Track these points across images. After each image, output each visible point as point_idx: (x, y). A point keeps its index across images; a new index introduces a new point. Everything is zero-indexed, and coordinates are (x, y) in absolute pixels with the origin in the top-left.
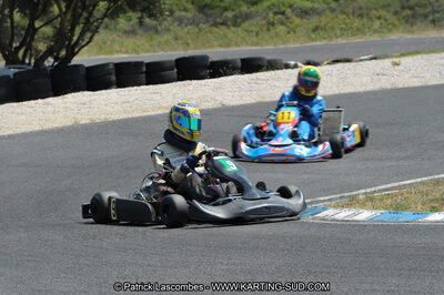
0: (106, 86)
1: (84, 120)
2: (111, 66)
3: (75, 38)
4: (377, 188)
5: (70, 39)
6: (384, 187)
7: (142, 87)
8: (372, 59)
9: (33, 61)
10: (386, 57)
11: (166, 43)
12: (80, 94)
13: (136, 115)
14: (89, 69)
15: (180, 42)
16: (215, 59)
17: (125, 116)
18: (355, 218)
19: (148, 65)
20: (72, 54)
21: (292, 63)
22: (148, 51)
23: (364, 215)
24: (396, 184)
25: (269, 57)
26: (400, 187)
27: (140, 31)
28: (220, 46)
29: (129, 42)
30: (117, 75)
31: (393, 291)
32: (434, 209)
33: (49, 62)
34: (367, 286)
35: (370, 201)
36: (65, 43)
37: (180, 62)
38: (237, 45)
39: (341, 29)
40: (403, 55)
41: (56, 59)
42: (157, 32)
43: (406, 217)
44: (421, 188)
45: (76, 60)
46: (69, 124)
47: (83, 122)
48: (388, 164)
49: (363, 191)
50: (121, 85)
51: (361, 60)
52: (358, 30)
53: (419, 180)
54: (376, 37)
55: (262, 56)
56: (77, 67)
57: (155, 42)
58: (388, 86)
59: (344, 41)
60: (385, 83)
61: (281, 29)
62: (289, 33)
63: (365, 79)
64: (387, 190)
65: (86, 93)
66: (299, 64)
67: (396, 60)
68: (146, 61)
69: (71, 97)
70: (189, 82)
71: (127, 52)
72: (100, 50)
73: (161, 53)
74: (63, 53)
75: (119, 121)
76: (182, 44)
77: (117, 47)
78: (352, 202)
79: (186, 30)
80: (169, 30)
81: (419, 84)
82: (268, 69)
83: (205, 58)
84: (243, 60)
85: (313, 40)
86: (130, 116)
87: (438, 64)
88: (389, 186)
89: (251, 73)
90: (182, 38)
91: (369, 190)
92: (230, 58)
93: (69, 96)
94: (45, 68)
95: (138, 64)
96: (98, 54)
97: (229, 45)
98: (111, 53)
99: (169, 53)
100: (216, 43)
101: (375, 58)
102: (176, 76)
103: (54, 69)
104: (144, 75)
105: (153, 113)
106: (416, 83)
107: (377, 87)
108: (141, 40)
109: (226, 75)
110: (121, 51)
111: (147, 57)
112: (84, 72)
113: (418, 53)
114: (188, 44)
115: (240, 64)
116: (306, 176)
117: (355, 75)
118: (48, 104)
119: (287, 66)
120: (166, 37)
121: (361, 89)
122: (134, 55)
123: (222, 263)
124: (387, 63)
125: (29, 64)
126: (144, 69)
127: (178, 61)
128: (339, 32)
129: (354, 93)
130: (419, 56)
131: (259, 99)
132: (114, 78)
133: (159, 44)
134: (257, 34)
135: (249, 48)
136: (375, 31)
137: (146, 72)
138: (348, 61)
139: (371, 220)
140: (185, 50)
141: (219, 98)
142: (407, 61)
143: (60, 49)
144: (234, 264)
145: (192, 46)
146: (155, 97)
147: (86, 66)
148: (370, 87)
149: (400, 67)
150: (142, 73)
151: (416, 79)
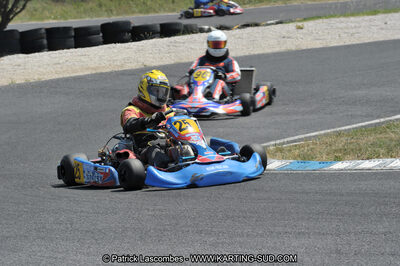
0: (39, 49)
1: (19, 80)
2: (43, 31)
3: (10, 6)
4: (286, 140)
5: (6, 6)
6: (292, 138)
7: (72, 50)
8: (277, 23)
10: (291, 21)
11: (91, 9)
12: (15, 56)
13: (67, 75)
14: (22, 33)
15: (104, 9)
16: (136, 25)
17: (56, 76)
19: (76, 30)
20: (7, 20)
21: (207, 27)
22: (75, 18)
23: (275, 165)
24: (302, 136)
25: (185, 22)
26: (307, 139)
28: (140, 12)
29: (58, 8)
30: (47, 39)
31: (304, 233)
32: (338, 159)
34: (280, 229)
35: (279, 152)
36: (1, 11)
37: (105, 27)
38: (155, 11)
40: (305, 19)
43: (313, 166)
44: (328, 140)
45: (11, 26)
46: (6, 84)
47: (18, 82)
49: (273, 143)
50: (52, 47)
51: (268, 25)
53: (323, 132)
54: (280, 4)
55: (179, 21)
56: (12, 32)
57: (82, 9)
58: (294, 48)
59: (251, 8)
60: (290, 45)
63: (272, 42)
64: (295, 141)
65: (21, 55)
66: (212, 28)
67: (300, 24)
68: (74, 27)
70: (113, 45)
72: (32, 16)
73: (87, 19)
75: (52, 81)
76: (107, 11)
77: (47, 13)
81: (321, 46)
82: (184, 33)
83: (128, 23)
84: (161, 25)
86: (61, 76)
87: (337, 28)
88: (296, 137)
89: (169, 36)
90: (106, 6)
91: (278, 142)
92: (149, 23)
93: (5, 58)
95: (66, 30)
96: (30, 19)
97: (147, 12)
98: (42, 19)
99: (95, 19)
100: (136, 10)
101: (281, 23)
102: (101, 40)
104: (72, 39)
105: (81, 74)
106: (318, 45)
107: (283, 49)
108: (69, 7)
109: (146, 38)
110: (50, 17)
111: (75, 22)
112: (18, 36)
113: (319, 17)
114: (111, 11)
115: (159, 29)
117: (262, 38)
119: (202, 31)
120: (91, 5)
121: (268, 51)
123: (148, 210)
124: (291, 26)
126: (73, 34)
127: (103, 25)
129: (263, 54)
130: (320, 21)
131: (177, 60)
132: (45, 42)
133: (85, 12)
134: (173, 2)
135: (166, 14)
137: (75, 37)
138: (257, 25)
139: (281, 169)
140: (109, 16)
141: (142, 60)
142: (309, 25)
145: (115, 13)
146: (83, 58)
147: (20, 31)
148: (277, 49)
149: (303, 31)
150: (71, 37)
151: (318, 42)
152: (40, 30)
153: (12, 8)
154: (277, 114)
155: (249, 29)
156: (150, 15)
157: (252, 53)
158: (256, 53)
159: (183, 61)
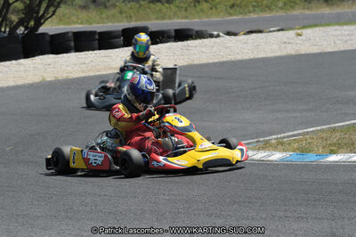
0: (66, 50)
1: (50, 77)
2: (71, 35)
3: (41, 12)
4: (286, 134)
5: (38, 12)
6: (291, 133)
7: (95, 52)
8: (279, 30)
9: (8, 30)
10: (292, 29)
11: (113, 16)
12: (46, 56)
13: (91, 74)
14: (52, 36)
15: (124, 15)
16: (154, 30)
17: (82, 75)
18: (270, 159)
20: (38, 24)
21: (215, 33)
22: (98, 23)
23: (277, 156)
24: (300, 131)
25: (196, 28)
26: (304, 134)
27: (92, 6)
28: (157, 19)
29: (83, 14)
30: (74, 42)
31: (302, 218)
32: (332, 152)
33: (21, 30)
35: (280, 145)
36: (33, 15)
37: (126, 32)
38: (170, 18)
39: (253, 6)
40: (304, 27)
41: (26, 28)
42: (106, 7)
43: (311, 158)
44: (324, 135)
45: (42, 30)
46: (37, 80)
47: (49, 79)
48: (295, 115)
49: (275, 136)
50: (78, 49)
51: (271, 32)
52: (267, 7)
53: (319, 128)
54: (281, 13)
55: (191, 27)
56: (44, 34)
57: (104, 16)
58: (294, 53)
59: (256, 16)
60: (291, 50)
61: (205, 6)
62: (211, 9)
63: (274, 47)
64: (294, 136)
65: (51, 56)
66: (221, 34)
67: (299, 31)
68: (98, 31)
69: (39, 60)
72: (61, 21)
73: (110, 24)
74: (32, 23)
75: (78, 79)
76: (126, 17)
77: (74, 19)
78: (266, 146)
79: (129, 5)
80: (116, 6)
81: (319, 51)
82: (196, 38)
83: (146, 28)
84: (176, 31)
85: (231, 15)
86: (87, 75)
87: (333, 35)
88: (295, 132)
89: (183, 41)
90: (126, 12)
91: (279, 136)
92: (165, 29)
93: (37, 58)
94: (18, 35)
95: (92, 33)
96: (58, 24)
97: (163, 18)
98: (69, 24)
99: (116, 24)
100: (153, 17)
101: (282, 30)
102: (122, 43)
103: (25, 36)
104: (97, 42)
105: (104, 73)
106: (315, 50)
107: (283, 53)
108: (93, 13)
109: (162, 43)
110: (76, 22)
111: (99, 27)
112: (48, 39)
113: (316, 25)
114: (131, 17)
115: (173, 34)
116: (228, 125)
117: (266, 43)
118: (21, 64)
119: (211, 36)
120: (113, 11)
121: (270, 55)
122: (87, 26)
124: (291, 33)
125: (5, 32)
126: (97, 37)
128: (251, 9)
129: (266, 58)
130: (317, 29)
131: (190, 62)
132: (72, 44)
133: (108, 17)
134: (186, 10)
135: (180, 21)
136: (281, 8)
137: (99, 40)
138: (261, 32)
139: (282, 160)
140: (129, 22)
142: (307, 32)
143: (30, 21)
144: (174, 195)
145: (134, 19)
146: (105, 59)
147: (51, 33)
148: (278, 54)
149: (303, 37)
150: (95, 40)
151: (315, 47)
152: (68, 33)
153: (44, 12)
154: (278, 111)
155: (254, 35)
156: (165, 21)
157: (256, 56)
158: (260, 56)
159: (195, 63)
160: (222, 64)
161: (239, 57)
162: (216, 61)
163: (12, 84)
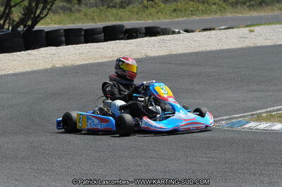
2: (62, 31)
5: (35, 13)
9: (10, 28)
14: (48, 33)
16: (128, 28)
19: (86, 30)
20: (35, 22)
21: (177, 30)
33: (21, 28)
36: (31, 16)
41: (25, 26)
42: (71, 11)
45: (37, 27)
56: (40, 31)
58: (252, 45)
63: (235, 40)
66: (182, 32)
67: (252, 28)
71: (55, 24)
74: (30, 23)
77: (49, 20)
82: (163, 34)
83: (122, 26)
84: (146, 28)
86: (87, 62)
90: (90, 15)
92: (137, 27)
94: (19, 32)
95: (79, 30)
102: (103, 38)
104: (83, 37)
106: (269, 43)
111: (86, 25)
112: (44, 35)
115: (144, 31)
119: (174, 33)
125: (8, 29)
126: (83, 33)
127: (105, 28)
132: (64, 39)
137: (84, 36)
143: (28, 20)
147: (46, 30)
149: (255, 33)
150: (81, 36)
151: (268, 41)
152: (60, 30)
153: (39, 14)
157: (222, 48)
158: (226, 48)
159: (173, 53)
160: (197, 54)
161: (208, 49)
162: (190, 51)
163: (29, 70)
